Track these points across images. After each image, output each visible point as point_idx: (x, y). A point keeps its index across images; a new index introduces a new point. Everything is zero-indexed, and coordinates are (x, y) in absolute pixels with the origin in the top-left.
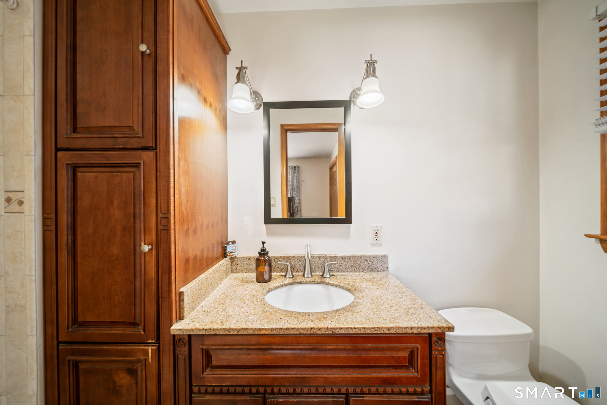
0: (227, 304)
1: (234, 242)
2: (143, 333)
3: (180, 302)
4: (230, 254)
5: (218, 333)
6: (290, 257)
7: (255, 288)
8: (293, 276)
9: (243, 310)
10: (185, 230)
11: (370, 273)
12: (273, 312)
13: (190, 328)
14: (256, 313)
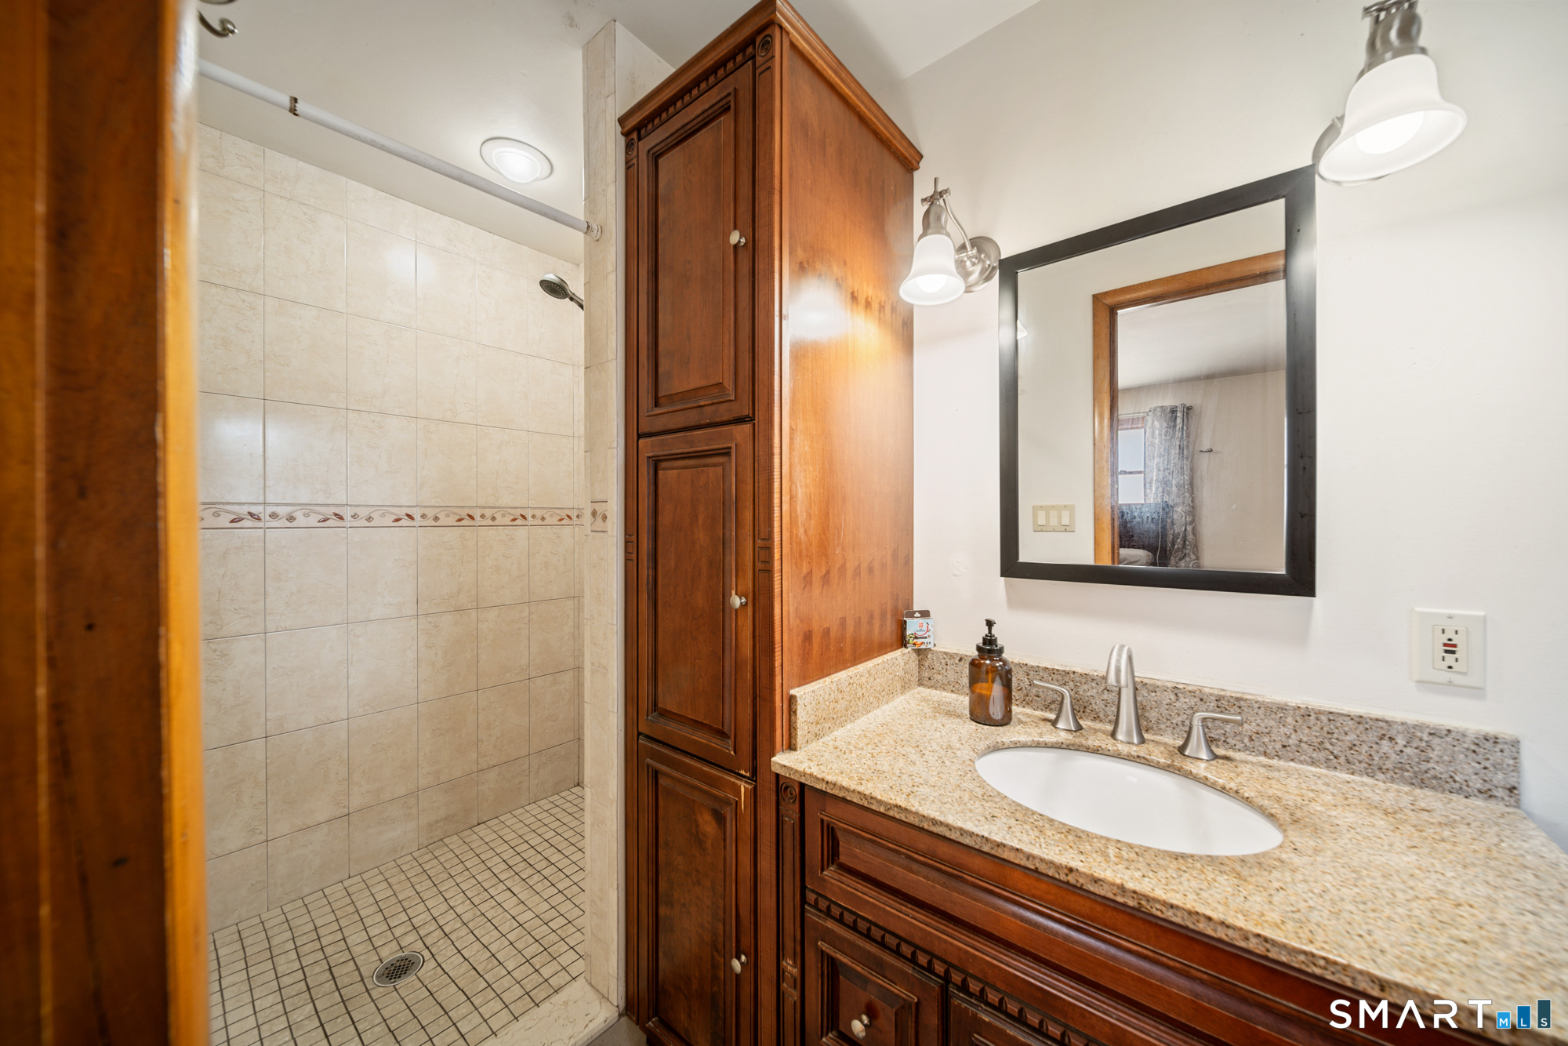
0: (884, 747)
1: (925, 614)
2: (732, 753)
3: (790, 716)
4: (915, 641)
5: (848, 798)
6: (1074, 672)
7: (960, 731)
8: (1079, 728)
9: (912, 768)
10: (803, 575)
11: (1407, 789)
12: (980, 796)
13: (802, 770)
14: (939, 784)
